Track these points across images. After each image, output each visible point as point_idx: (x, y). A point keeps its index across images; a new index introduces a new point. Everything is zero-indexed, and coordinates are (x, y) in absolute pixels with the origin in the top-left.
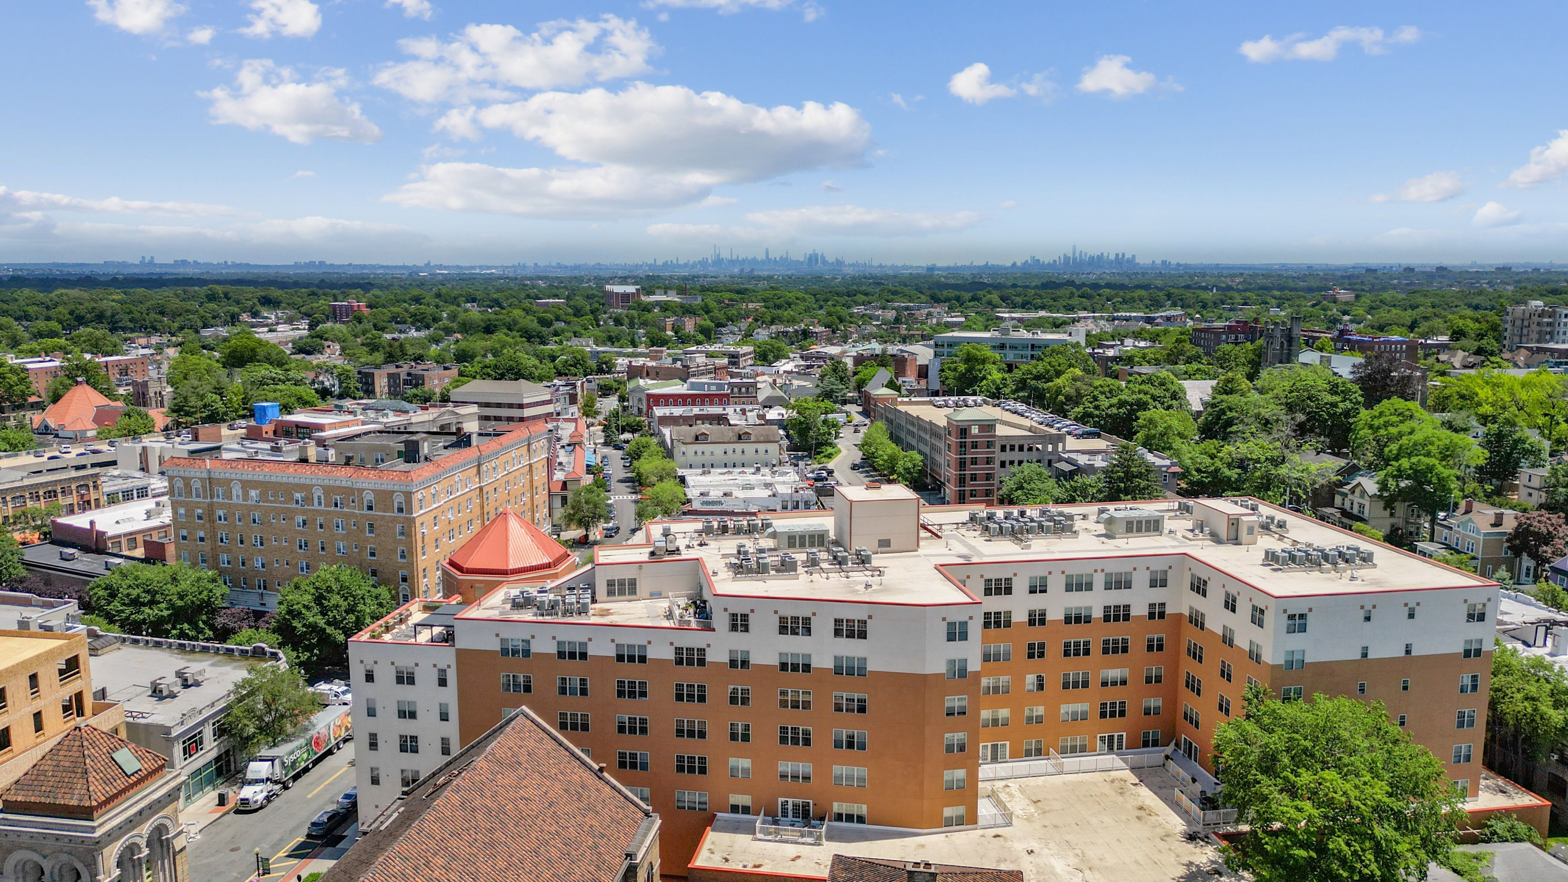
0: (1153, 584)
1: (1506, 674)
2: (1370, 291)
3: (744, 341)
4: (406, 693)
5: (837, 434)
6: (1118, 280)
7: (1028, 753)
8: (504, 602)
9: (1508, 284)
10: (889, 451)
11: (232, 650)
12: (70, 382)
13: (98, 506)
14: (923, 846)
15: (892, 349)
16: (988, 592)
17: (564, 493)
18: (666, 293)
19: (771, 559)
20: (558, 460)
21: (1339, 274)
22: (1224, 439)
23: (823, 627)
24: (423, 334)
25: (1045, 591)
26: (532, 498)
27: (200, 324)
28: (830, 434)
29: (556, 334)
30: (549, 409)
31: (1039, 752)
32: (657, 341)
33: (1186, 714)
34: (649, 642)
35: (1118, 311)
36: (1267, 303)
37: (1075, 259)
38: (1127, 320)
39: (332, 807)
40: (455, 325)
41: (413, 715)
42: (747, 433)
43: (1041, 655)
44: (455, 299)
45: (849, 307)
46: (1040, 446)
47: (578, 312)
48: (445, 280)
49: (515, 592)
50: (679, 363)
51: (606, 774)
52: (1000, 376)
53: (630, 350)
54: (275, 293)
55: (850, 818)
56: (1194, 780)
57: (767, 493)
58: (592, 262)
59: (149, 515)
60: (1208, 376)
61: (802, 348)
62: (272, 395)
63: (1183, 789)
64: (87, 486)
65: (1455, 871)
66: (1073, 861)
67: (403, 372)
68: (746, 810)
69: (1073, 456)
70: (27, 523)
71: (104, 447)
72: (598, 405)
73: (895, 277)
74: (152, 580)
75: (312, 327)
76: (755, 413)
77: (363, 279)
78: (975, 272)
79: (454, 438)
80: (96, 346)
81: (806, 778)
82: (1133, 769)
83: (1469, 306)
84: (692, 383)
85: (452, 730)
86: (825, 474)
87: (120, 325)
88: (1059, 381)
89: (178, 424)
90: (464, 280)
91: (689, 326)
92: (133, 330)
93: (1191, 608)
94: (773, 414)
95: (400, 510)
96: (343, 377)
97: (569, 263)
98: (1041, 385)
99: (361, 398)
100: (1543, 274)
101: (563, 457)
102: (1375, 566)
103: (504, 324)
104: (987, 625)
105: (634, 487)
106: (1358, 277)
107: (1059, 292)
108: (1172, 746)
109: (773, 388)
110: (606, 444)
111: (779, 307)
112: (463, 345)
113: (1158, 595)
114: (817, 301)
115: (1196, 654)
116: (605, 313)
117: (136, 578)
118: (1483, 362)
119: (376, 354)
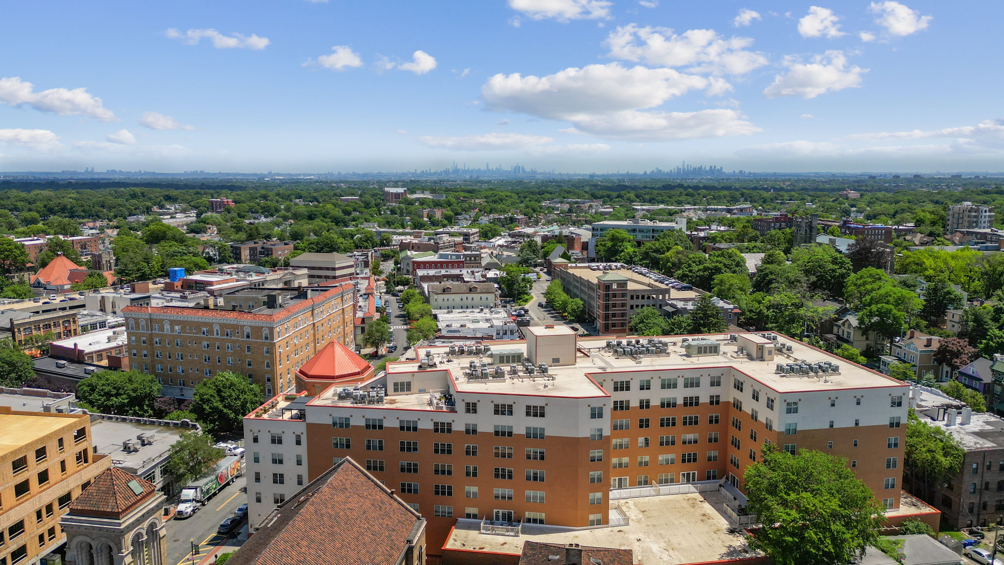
0: (712, 384)
1: (917, 437)
2: (870, 191)
3: (472, 225)
4: (277, 449)
5: (531, 286)
6: (711, 183)
7: (640, 483)
8: (334, 395)
9: (959, 186)
10: (562, 298)
11: (169, 423)
12: (52, 254)
13: (76, 334)
14: (577, 537)
15: (566, 232)
16: (616, 389)
17: (363, 325)
18: (423, 193)
19: (490, 370)
20: (359, 304)
21: (852, 179)
22: (767, 292)
23: (520, 410)
24: (269, 220)
25: (649, 389)
26: (344, 329)
27: (127, 213)
28: (526, 287)
29: (354, 220)
30: (352, 270)
31: (646, 483)
32: (418, 226)
33: (732, 460)
34: (419, 419)
35: (709, 204)
36: (804, 199)
37: (684, 170)
38: (715, 211)
39: (232, 516)
40: (289, 214)
41: (281, 462)
42: (475, 287)
43: (647, 426)
44: (289, 196)
45: (539, 202)
46: (654, 296)
47: (367, 205)
48: (282, 183)
49: (340, 390)
50: (432, 241)
51: (395, 496)
52: (633, 249)
53: (401, 230)
54: (173, 193)
55: (535, 521)
56: (735, 499)
57: (487, 325)
58: (375, 172)
59: (109, 340)
60: (761, 250)
61: (510, 229)
62: (179, 263)
63: (728, 503)
64: (69, 321)
65: (882, 550)
66: (663, 545)
67: (259, 246)
68: (475, 516)
69: (674, 302)
70: (33, 344)
71: (77, 296)
72: (381, 267)
73: (569, 181)
74: (117, 381)
75: (198, 215)
76: (479, 274)
77: (229, 182)
78: (620, 178)
79: (296, 292)
80: (64, 229)
81: (510, 498)
82: (701, 493)
83: (932, 201)
84: (441, 254)
85: (304, 470)
86: (523, 312)
87: (76, 214)
88: (668, 254)
89: (121, 281)
90: (293, 183)
91: (438, 214)
92: (83, 218)
93: (734, 398)
94: (491, 274)
95: (266, 338)
96: (221, 249)
97: (361, 172)
98: (658, 256)
99: (233, 263)
100: (981, 179)
101: (361, 303)
102: (840, 374)
103: (321, 214)
104: (615, 408)
105: (405, 321)
106: (863, 182)
107: (673, 192)
108: (724, 479)
109: (491, 257)
110: (387, 293)
111: (495, 202)
112: (296, 228)
113: (715, 391)
114: (519, 197)
115: (737, 425)
116: (384, 205)
117: (107, 380)
118: (933, 240)
119: (240, 233)
